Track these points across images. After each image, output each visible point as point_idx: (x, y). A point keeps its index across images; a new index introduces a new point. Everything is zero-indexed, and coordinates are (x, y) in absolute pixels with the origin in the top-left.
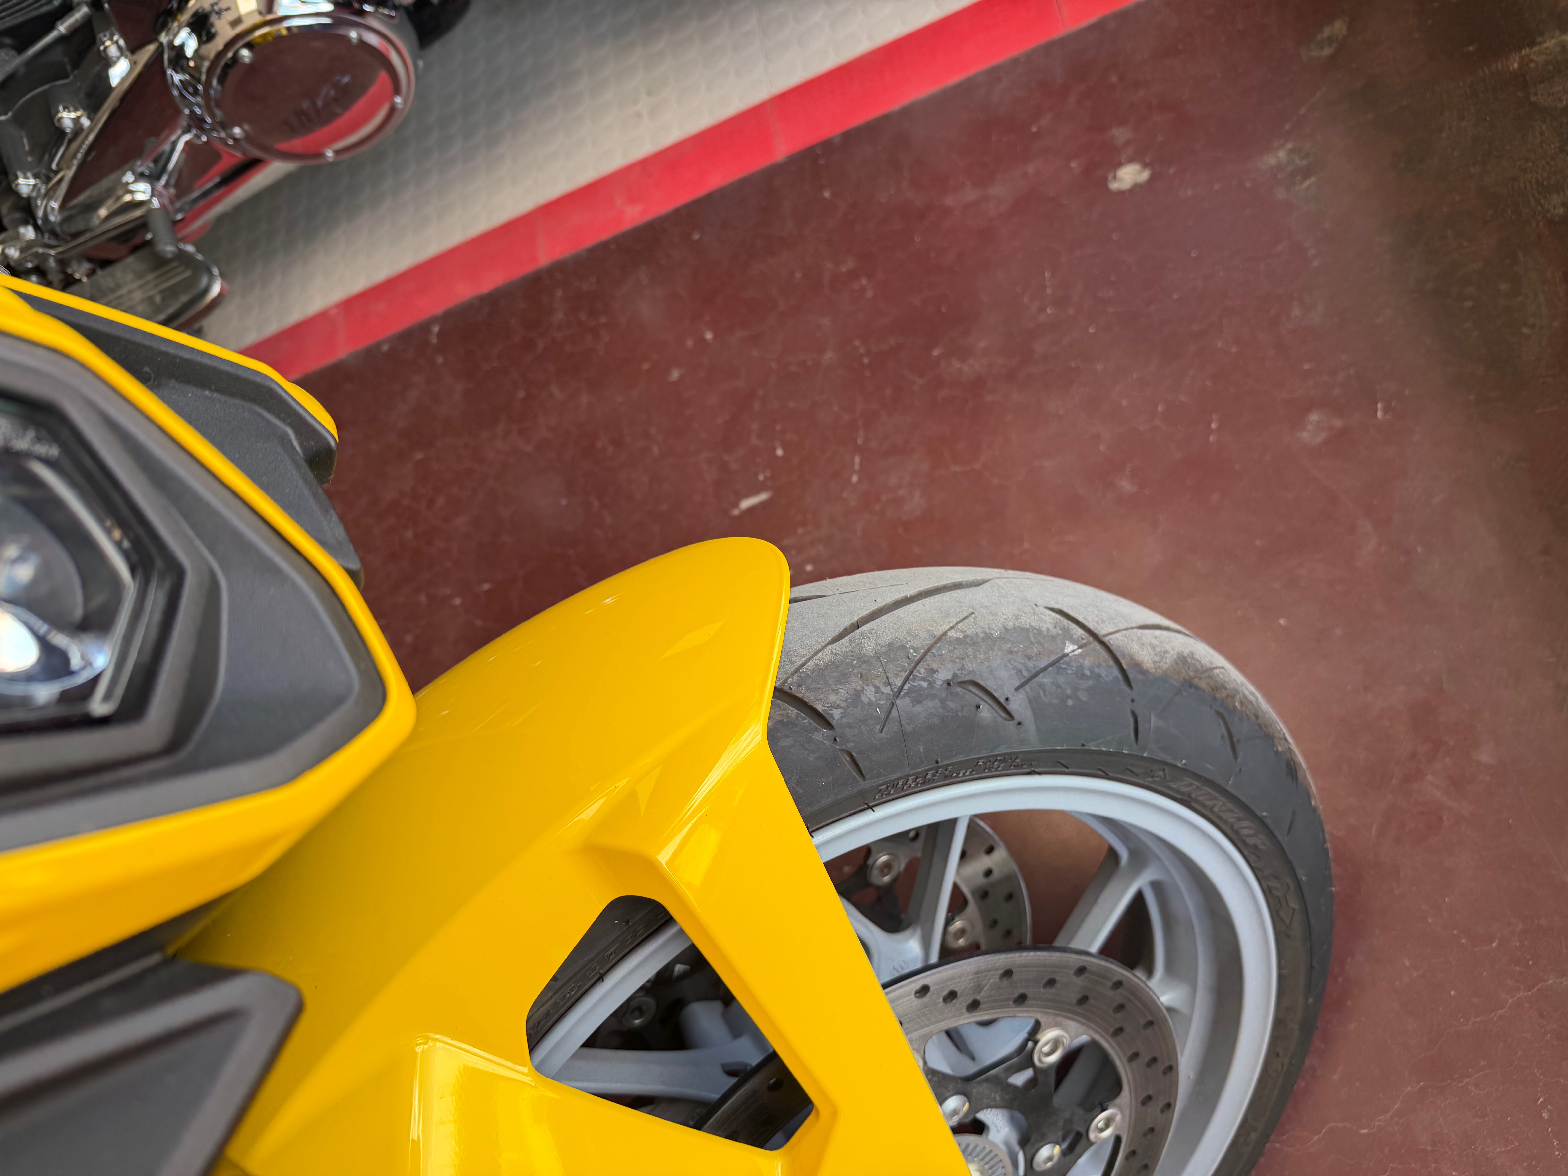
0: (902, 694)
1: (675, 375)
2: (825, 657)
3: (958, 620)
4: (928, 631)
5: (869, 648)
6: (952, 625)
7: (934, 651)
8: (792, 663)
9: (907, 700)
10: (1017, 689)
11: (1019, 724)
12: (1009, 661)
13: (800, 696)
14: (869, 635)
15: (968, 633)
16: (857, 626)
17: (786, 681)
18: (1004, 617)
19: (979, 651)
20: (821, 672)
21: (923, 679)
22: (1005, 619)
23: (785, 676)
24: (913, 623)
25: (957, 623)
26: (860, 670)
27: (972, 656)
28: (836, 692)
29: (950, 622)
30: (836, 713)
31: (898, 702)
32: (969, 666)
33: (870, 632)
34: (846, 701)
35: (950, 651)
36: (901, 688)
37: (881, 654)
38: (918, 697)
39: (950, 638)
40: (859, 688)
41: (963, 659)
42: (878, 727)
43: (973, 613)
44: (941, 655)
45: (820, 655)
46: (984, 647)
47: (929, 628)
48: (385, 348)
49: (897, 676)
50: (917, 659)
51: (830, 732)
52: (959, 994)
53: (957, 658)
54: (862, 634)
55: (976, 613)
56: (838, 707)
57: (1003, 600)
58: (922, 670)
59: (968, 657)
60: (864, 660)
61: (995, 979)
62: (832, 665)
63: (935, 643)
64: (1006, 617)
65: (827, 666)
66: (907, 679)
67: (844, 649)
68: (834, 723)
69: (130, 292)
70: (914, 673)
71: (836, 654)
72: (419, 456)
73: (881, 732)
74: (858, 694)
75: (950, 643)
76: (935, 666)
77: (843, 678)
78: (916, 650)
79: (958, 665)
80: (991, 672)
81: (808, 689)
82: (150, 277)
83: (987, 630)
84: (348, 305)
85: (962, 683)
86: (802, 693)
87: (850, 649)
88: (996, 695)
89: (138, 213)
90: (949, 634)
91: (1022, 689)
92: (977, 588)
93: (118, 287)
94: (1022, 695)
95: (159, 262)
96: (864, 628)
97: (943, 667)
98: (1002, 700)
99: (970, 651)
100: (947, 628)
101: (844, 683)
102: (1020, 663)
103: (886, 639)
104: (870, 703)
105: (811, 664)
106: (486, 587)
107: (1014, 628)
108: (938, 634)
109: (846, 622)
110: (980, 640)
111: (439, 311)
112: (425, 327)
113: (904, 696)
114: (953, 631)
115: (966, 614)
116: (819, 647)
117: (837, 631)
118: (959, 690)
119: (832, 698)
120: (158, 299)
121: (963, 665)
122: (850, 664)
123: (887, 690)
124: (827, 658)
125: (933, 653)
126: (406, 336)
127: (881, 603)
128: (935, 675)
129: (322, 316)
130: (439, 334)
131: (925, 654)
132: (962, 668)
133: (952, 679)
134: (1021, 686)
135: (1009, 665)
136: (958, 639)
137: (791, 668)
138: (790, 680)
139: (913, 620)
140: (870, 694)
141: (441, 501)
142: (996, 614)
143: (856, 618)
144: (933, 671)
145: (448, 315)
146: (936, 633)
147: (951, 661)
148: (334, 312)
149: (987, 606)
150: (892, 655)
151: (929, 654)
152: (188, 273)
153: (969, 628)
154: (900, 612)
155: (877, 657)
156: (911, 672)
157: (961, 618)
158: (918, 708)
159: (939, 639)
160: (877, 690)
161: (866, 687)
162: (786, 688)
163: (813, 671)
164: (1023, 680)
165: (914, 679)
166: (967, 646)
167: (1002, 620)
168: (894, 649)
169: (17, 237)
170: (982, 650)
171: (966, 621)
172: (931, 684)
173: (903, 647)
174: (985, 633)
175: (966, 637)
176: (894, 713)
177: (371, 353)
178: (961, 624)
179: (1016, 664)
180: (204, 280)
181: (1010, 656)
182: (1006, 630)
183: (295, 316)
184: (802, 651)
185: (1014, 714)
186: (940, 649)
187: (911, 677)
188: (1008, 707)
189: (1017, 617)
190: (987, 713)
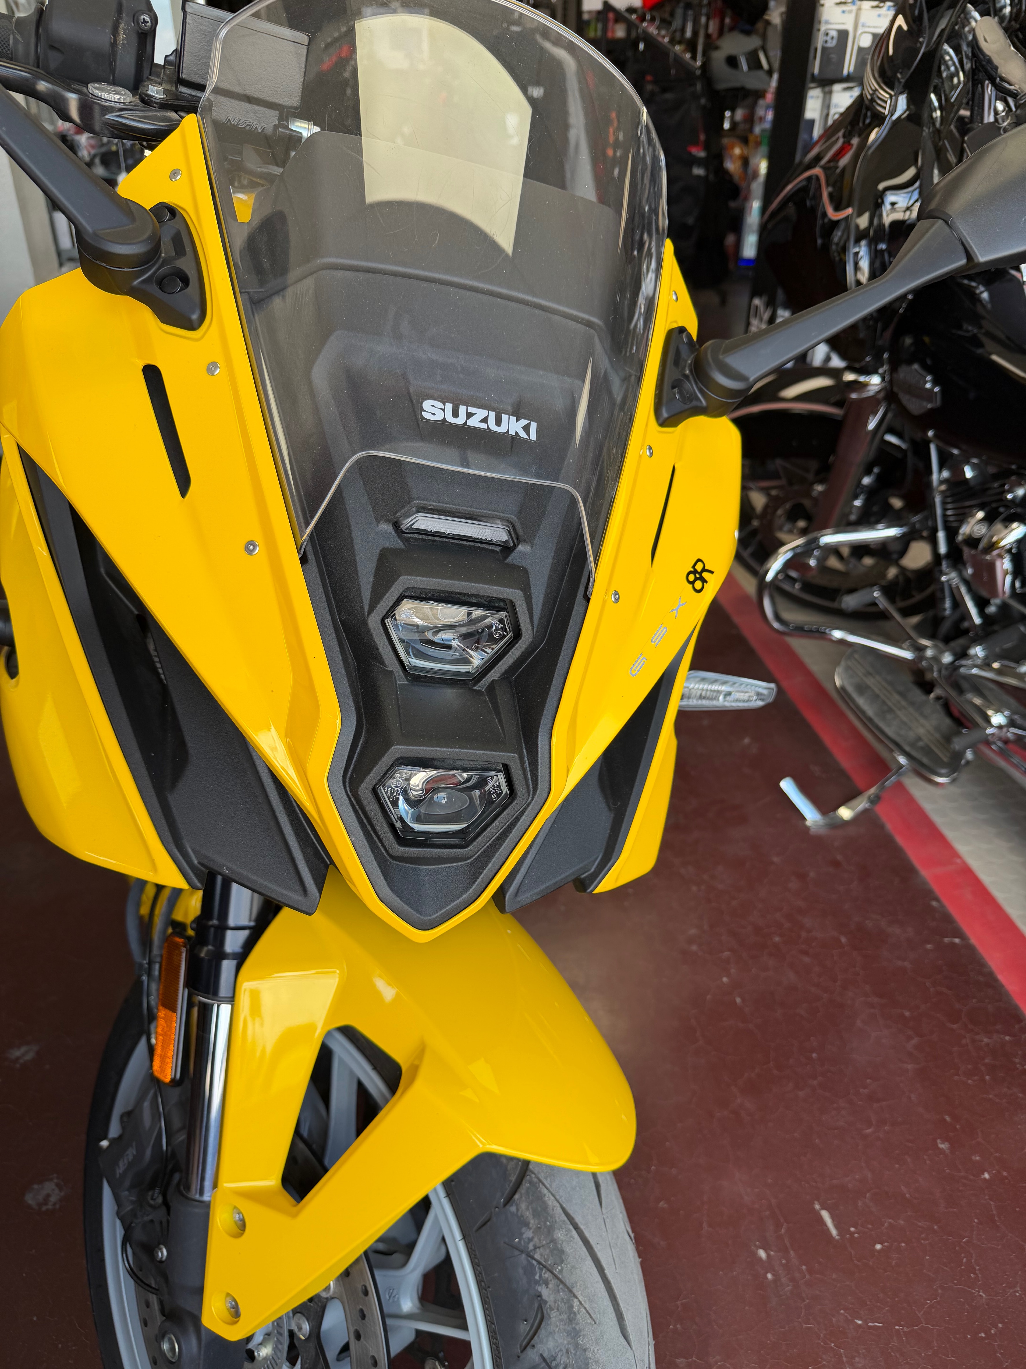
0: (529, 1259)
1: (943, 1146)
2: (550, 1201)
3: (588, 1309)
4: (576, 1283)
5: (559, 1235)
6: (583, 1302)
7: (561, 1286)
8: (546, 1178)
9: (525, 1262)
10: (541, 1355)
11: (519, 1357)
12: (561, 1350)
13: (524, 1182)
14: (569, 1236)
15: (578, 1316)
16: (576, 1228)
17: (533, 1173)
18: (596, 1350)
19: (565, 1324)
20: (540, 1198)
21: (541, 1276)
22: (594, 1351)
23: (536, 1172)
24: (582, 1271)
25: (585, 1308)
26: (543, 1227)
27: (560, 1317)
28: (527, 1209)
29: (585, 1302)
30: (513, 1209)
31: (524, 1256)
32: (554, 1314)
33: (571, 1236)
34: (522, 1216)
35: (562, 1299)
36: (533, 1258)
37: (556, 1243)
38: (529, 1271)
39: (573, 1300)
40: (531, 1225)
41: (558, 1309)
42: (507, 1240)
43: (595, 1323)
44: (559, 1292)
45: (552, 1198)
46: (569, 1329)
47: (578, 1284)
48: (934, 903)
49: (541, 1255)
50: (554, 1271)
51: (502, 1205)
52: (364, 1321)
53: (558, 1305)
54: (569, 1230)
55: (595, 1326)
56: (518, 1210)
57: (610, 1352)
58: (547, 1275)
59: (560, 1314)
60: (550, 1230)
61: (372, 1353)
62: (545, 1207)
63: (568, 1288)
64: (596, 1352)
65: (544, 1202)
66: (539, 1263)
67: (557, 1216)
68: (507, 1207)
69: (923, 726)
70: (544, 1269)
71: (553, 1209)
72: (843, 940)
73: (505, 1243)
74: (527, 1225)
75: (568, 1300)
76: (550, 1286)
77: (536, 1214)
78: (561, 1271)
79: (553, 1304)
80: (551, 1333)
81: (528, 1188)
82: (937, 736)
83: (582, 1333)
84: (967, 872)
85: (540, 1308)
86: (525, 1185)
87: (558, 1220)
88: (536, 1337)
89: (979, 720)
90: (575, 1300)
91: (542, 1360)
92: (619, 1332)
93: (925, 717)
94: (537, 1359)
95: (948, 739)
96: (574, 1233)
97: (551, 1292)
98: (532, 1342)
99: (564, 1317)
100: (580, 1299)
101: (533, 1215)
102: (561, 1360)
103: (567, 1249)
104: (522, 1234)
105: (545, 1191)
106: (738, 1000)
107: (587, 1358)
108: (575, 1290)
109: (578, 1219)
110: (574, 1325)
111: (973, 941)
112: (958, 933)
113: (528, 1261)
114: (578, 1303)
115: (594, 1316)
116: (558, 1197)
117: (571, 1212)
118: (536, 1305)
119: (523, 1206)
120: (921, 744)
121: (553, 1310)
122: (546, 1220)
123: (531, 1247)
124: (550, 1203)
125: (559, 1285)
126: (947, 918)
127: (597, 1248)
128: (544, 1285)
129: (955, 854)
130: (954, 944)
131: (558, 1279)
132: (552, 1309)
133: (542, 1299)
134: (544, 1360)
135: (558, 1349)
136: (572, 1307)
137: (542, 1176)
138: (533, 1176)
139: (584, 1271)
140: (528, 1234)
141: (807, 959)
142: (597, 1343)
143: (582, 1227)
144: (546, 1283)
145: (970, 949)
146: (575, 1289)
147: (556, 1300)
148: (958, 861)
149: (603, 1336)
150: (555, 1252)
151: (559, 1282)
152: (945, 760)
153: (582, 1318)
154: (589, 1262)
155: (553, 1241)
156: (545, 1267)
157: (590, 1312)
158: (521, 1271)
159: (570, 1291)
160: (530, 1240)
161: (532, 1231)
162: (528, 1173)
163: (540, 1192)
164: (548, 1361)
165: (541, 1270)
166: (568, 1314)
167: (592, 1348)
168: (559, 1254)
169: (942, 652)
170: (566, 1327)
171: (588, 1316)
172: (537, 1282)
173: (562, 1261)
174: (580, 1331)
175: (575, 1314)
176: (517, 1253)
177: (929, 894)
178: (584, 1311)
179: (559, 1356)
180: (943, 771)
181: (564, 1351)
182: (585, 1350)
183: (950, 834)
184: (554, 1185)
185: (525, 1352)
186: (564, 1291)
187: (541, 1266)
188: (529, 1347)
189: (597, 1362)
190: (524, 1328)
